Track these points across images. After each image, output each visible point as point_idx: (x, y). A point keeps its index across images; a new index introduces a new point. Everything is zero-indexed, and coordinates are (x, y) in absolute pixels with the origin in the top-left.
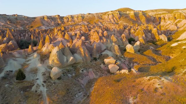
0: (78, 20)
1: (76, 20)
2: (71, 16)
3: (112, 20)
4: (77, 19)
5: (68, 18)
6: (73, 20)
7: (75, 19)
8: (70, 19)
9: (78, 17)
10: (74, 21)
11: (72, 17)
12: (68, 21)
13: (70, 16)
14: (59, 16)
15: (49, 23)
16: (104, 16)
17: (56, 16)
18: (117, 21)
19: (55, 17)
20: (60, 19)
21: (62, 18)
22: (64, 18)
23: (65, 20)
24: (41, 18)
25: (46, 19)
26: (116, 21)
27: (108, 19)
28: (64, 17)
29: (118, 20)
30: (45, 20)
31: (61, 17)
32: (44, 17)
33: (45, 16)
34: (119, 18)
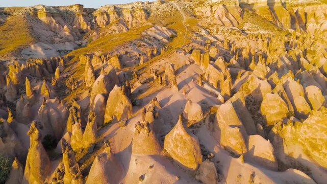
0: (134, 21)
1: (130, 20)
2: (115, 7)
3: (225, 19)
4: (133, 17)
5: (108, 15)
6: (121, 18)
7: (127, 16)
8: (113, 17)
9: (134, 11)
10: (125, 23)
11: (118, 11)
12: (108, 23)
13: (112, 8)
14: (81, 6)
15: (55, 28)
16: (200, 8)
17: (72, 7)
18: (238, 23)
19: (70, 10)
20: (84, 16)
21: (89, 13)
22: (94, 14)
23: (100, 20)
24: (28, 14)
25: (43, 18)
26: (235, 23)
27: (213, 17)
28: (94, 10)
29: (239, 19)
30: (40, 22)
31: (85, 10)
32: (36, 11)
33: (39, 8)
34: (242, 15)
